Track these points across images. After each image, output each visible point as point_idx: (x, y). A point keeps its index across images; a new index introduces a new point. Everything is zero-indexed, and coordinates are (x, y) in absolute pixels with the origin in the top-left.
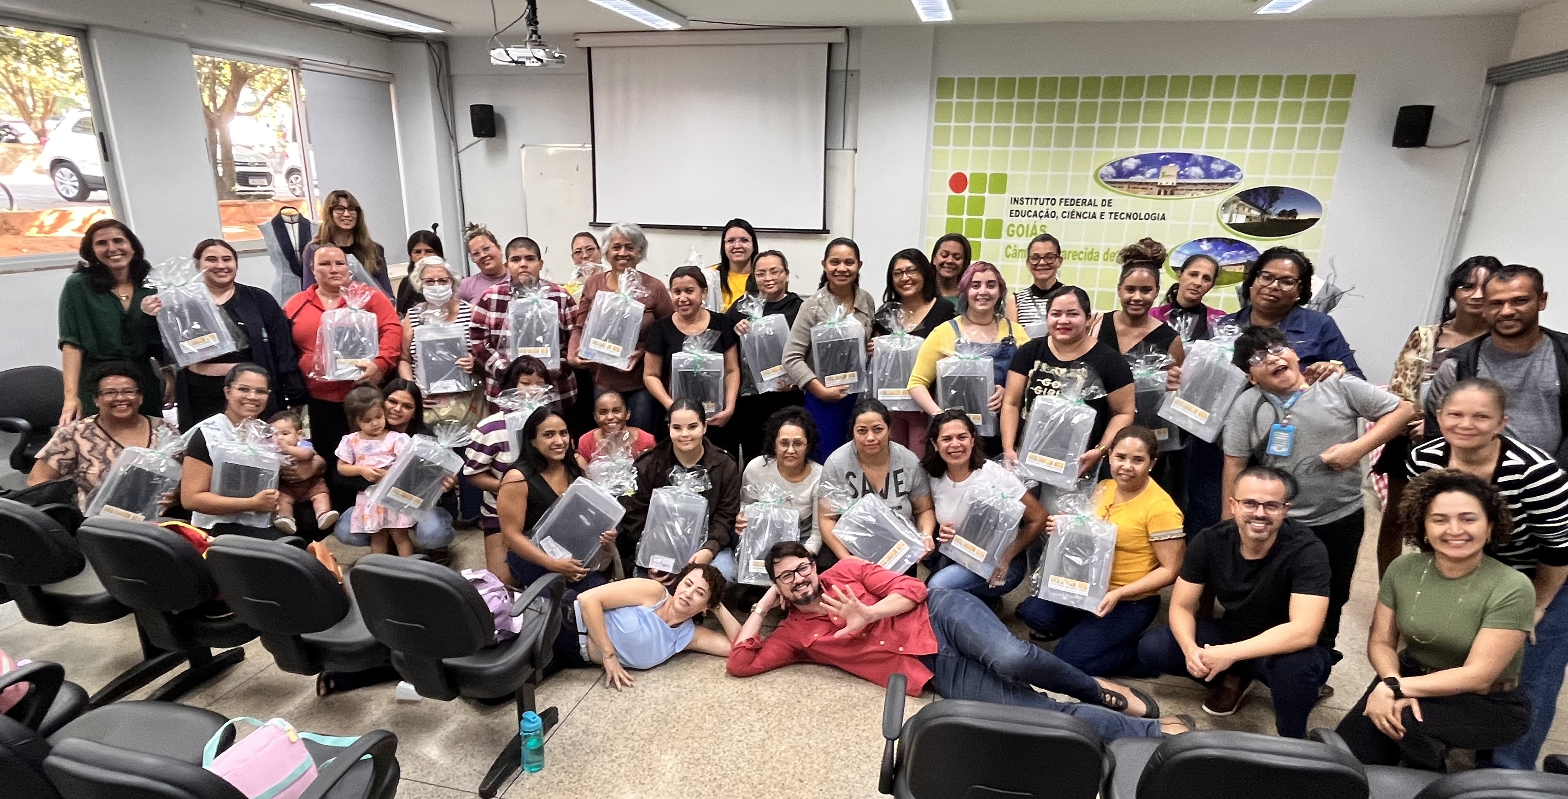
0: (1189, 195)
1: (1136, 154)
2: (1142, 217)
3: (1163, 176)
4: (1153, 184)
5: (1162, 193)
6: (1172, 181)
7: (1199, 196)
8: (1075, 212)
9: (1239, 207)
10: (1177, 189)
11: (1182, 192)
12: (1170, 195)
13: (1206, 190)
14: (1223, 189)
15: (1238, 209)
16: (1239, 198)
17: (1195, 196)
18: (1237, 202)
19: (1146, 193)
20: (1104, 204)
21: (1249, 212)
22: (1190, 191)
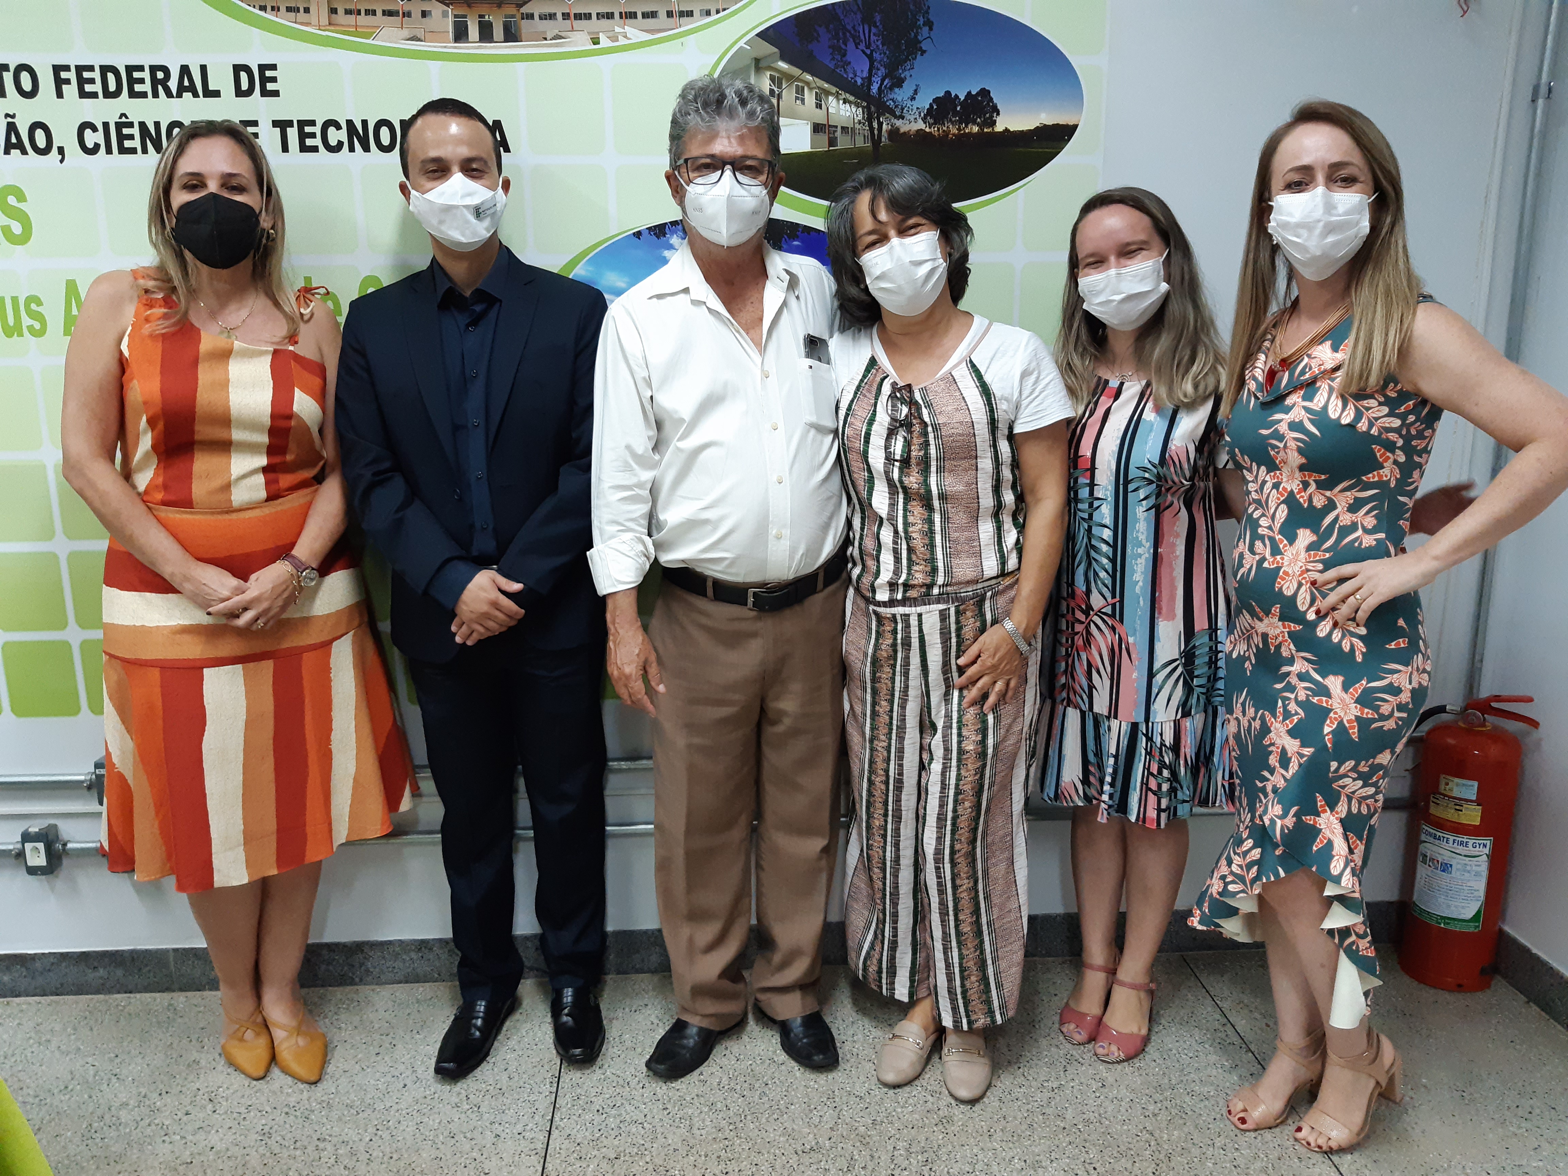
7: (622, 41)
8: (130, 125)
9: (780, 87)
10: (530, 16)
11: (550, 28)
12: (506, 41)
13: (645, 15)
14: (708, 13)
15: (779, 97)
16: (776, 50)
17: (604, 42)
18: (770, 68)
19: (406, 33)
20: (245, 86)
21: (819, 106)
22: (584, 23)
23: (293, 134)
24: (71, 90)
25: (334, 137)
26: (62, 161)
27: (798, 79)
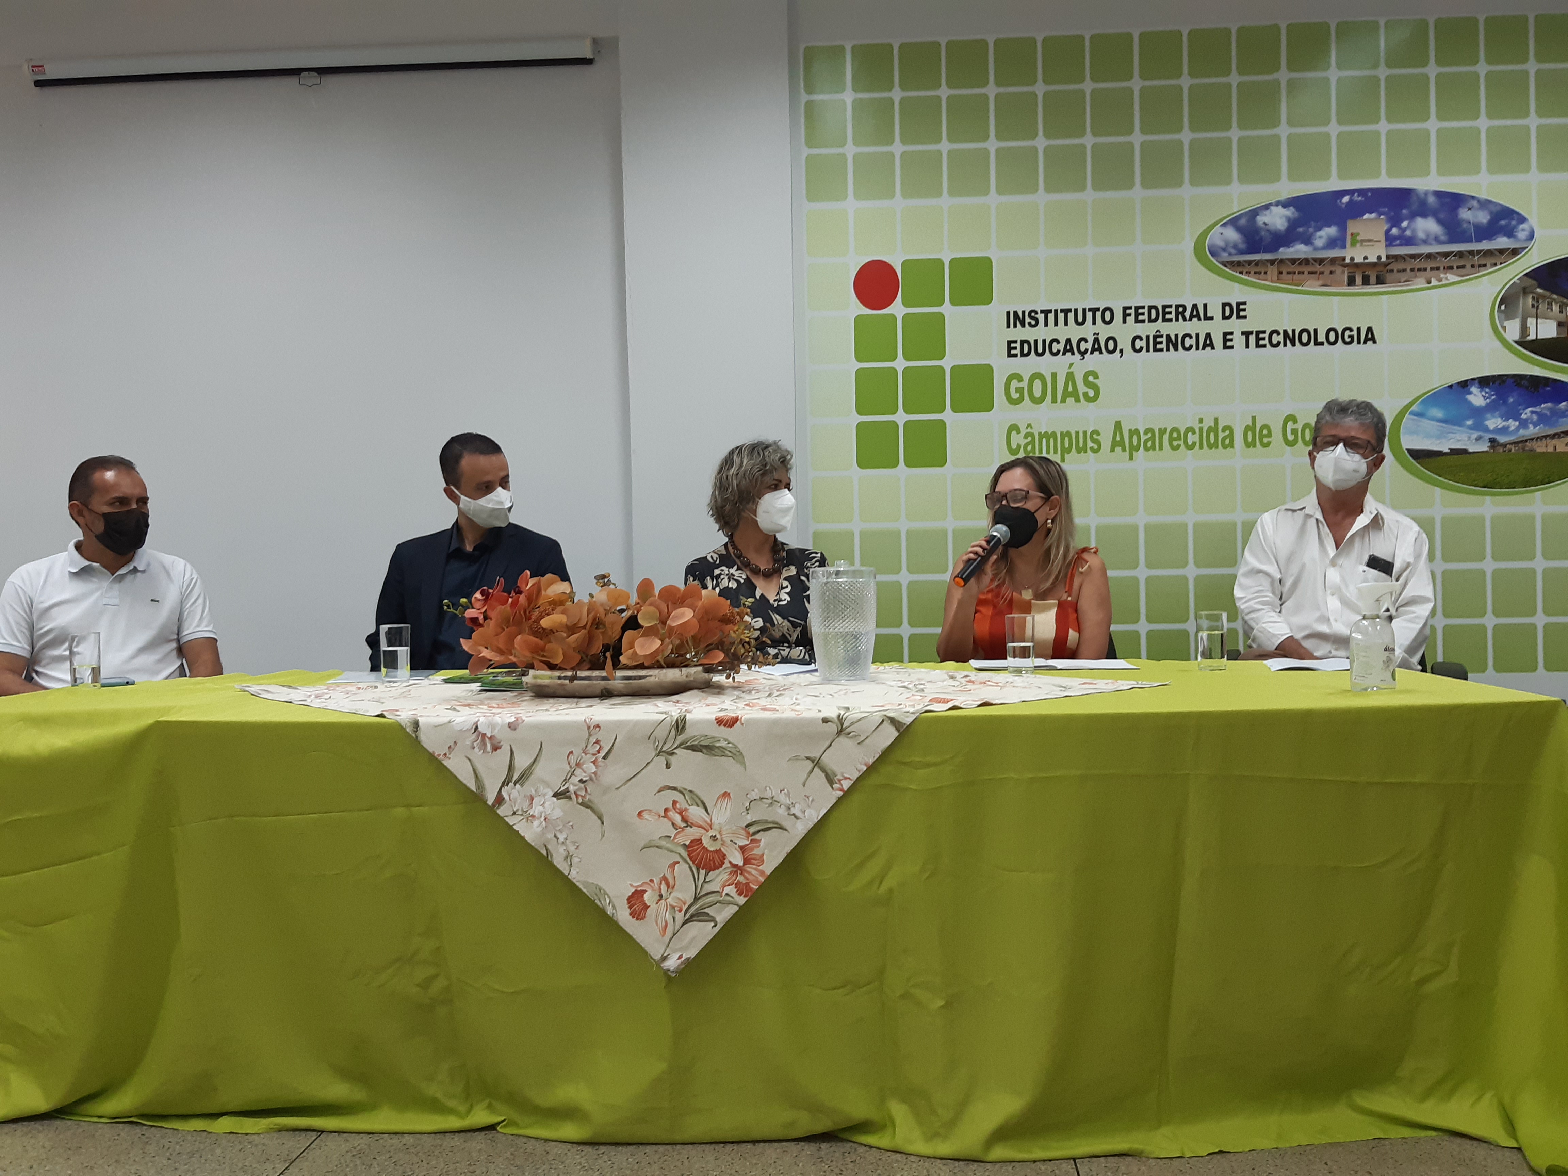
0: (1420, 282)
1: (1285, 195)
2: (1321, 338)
3: (1353, 244)
4: (1333, 261)
5: (1359, 280)
6: (1376, 252)
7: (1444, 282)
8: (1162, 336)
9: (1538, 301)
10: (1392, 271)
11: (1403, 276)
12: (1377, 284)
13: (1458, 267)
14: (1495, 265)
15: (1538, 307)
16: (1534, 282)
17: (1434, 282)
18: (1532, 292)
19: (1321, 282)
20: (1227, 313)
21: (1561, 312)
22: (1422, 273)
23: (1252, 338)
24: (1131, 319)
25: (1275, 339)
26: (1121, 356)
27: (1548, 298)
